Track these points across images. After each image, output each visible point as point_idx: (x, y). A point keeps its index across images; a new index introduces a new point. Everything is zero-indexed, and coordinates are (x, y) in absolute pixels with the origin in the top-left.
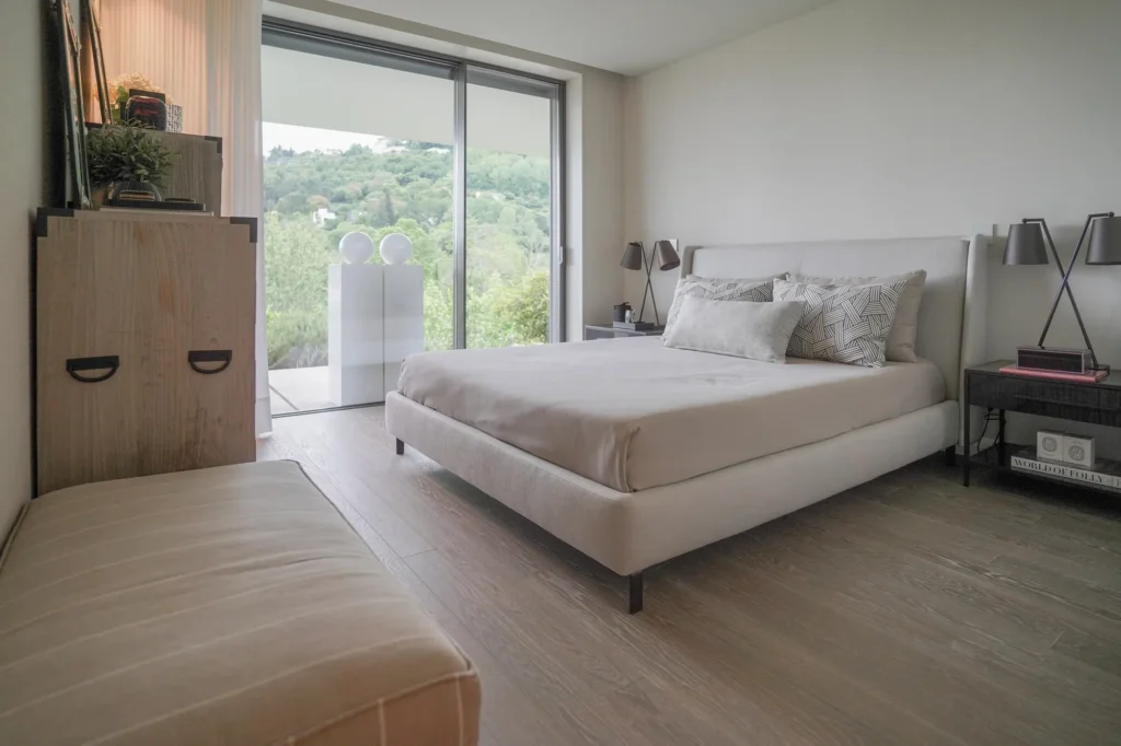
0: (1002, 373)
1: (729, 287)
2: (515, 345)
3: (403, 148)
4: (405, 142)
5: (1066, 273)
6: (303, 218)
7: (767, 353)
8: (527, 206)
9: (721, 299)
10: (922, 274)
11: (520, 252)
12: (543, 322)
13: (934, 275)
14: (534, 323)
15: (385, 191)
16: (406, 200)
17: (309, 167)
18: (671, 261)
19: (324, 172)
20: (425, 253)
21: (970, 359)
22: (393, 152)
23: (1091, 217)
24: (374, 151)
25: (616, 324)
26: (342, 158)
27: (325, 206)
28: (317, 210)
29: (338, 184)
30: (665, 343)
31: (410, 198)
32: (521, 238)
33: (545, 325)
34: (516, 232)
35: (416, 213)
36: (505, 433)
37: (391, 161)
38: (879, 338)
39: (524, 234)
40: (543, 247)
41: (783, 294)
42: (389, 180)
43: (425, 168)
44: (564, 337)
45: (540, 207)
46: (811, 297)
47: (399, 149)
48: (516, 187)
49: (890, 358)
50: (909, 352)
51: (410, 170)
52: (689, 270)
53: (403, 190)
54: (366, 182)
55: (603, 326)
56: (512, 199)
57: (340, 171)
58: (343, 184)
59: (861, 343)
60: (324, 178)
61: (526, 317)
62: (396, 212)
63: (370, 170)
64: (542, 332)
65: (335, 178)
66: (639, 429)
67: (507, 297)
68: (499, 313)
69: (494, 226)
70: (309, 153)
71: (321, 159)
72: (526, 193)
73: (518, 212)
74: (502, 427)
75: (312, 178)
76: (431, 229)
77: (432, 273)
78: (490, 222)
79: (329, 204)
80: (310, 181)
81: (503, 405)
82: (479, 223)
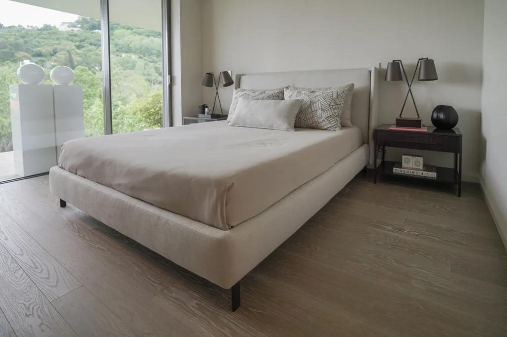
0: (391, 130)
1: (262, 93)
2: (145, 130)
3: (78, 29)
4: (79, 26)
5: (410, 84)
6: (13, 65)
7: (285, 126)
8: (150, 61)
9: (258, 99)
10: (353, 85)
11: (147, 84)
12: (159, 117)
13: (357, 86)
14: (154, 118)
15: (68, 51)
16: (81, 57)
17: (15, 35)
18: (229, 82)
19: (26, 39)
20: (93, 85)
21: (373, 124)
22: (73, 30)
23: (420, 59)
24: (60, 29)
25: (200, 116)
26: (39, 32)
27: (29, 59)
28: (22, 60)
29: (37, 47)
30: (229, 124)
31: (84, 56)
32: (147, 77)
33: (161, 118)
34: (144, 75)
35: (87, 64)
36: (135, 192)
37: (70, 35)
38: (338, 116)
39: (149, 75)
40: (158, 81)
41: (290, 96)
42: (71, 46)
43: (93, 41)
44: (171, 124)
45: (156, 62)
46: (305, 97)
47: (76, 29)
48: (144, 52)
49: (343, 126)
50: (349, 123)
51: (83, 41)
52: (238, 86)
53: (79, 51)
54: (56, 46)
55: (192, 117)
56: (142, 58)
57: (37, 39)
58: (40, 47)
59: (330, 119)
60: (26, 42)
61: (150, 115)
62: (75, 63)
63: (57, 39)
64: (159, 122)
65: (34, 43)
66: (233, 184)
67: (139, 105)
68: (135, 114)
69: (132, 71)
70: (13, 27)
71: (24, 31)
72: (149, 55)
73: (146, 64)
74: (132, 188)
75: (18, 41)
76: (97, 72)
77: (98, 94)
78: (130, 69)
79: (31, 57)
80: (16, 44)
81: (132, 172)
82: (124, 70)
